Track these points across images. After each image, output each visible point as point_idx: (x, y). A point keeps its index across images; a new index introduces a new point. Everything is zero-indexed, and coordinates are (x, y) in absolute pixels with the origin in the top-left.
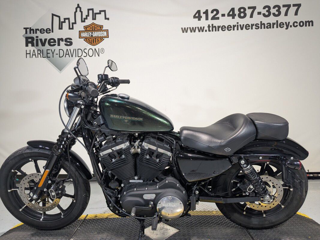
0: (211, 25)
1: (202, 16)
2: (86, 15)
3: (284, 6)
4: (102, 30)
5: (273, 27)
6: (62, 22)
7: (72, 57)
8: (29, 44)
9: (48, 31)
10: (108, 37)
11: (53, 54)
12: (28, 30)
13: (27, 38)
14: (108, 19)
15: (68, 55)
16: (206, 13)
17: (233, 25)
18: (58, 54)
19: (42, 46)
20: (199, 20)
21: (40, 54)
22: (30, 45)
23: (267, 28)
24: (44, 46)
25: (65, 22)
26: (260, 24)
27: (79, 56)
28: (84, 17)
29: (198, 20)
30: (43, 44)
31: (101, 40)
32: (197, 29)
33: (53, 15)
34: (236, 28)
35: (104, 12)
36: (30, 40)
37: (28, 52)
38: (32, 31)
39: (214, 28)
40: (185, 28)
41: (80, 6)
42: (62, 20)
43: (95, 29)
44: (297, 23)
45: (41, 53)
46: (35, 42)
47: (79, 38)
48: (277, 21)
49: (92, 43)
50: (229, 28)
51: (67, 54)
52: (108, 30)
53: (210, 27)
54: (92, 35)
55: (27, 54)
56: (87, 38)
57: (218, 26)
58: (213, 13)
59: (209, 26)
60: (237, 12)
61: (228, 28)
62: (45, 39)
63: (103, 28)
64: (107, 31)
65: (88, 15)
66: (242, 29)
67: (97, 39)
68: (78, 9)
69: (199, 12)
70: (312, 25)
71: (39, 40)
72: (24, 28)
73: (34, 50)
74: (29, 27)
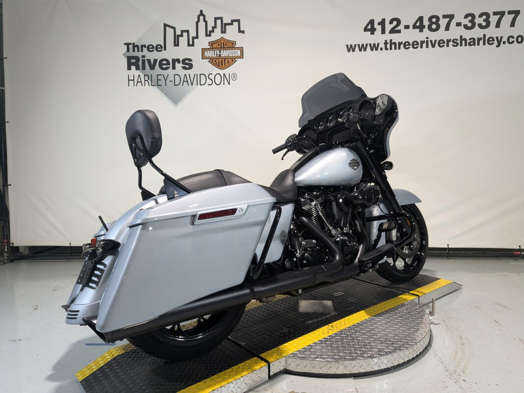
0: (389, 41)
1: (376, 28)
2: (213, 27)
3: (495, 13)
4: (234, 47)
5: (478, 44)
6: (179, 36)
7: (192, 85)
9: (159, 48)
10: (243, 58)
11: (166, 81)
12: (130, 46)
13: (129, 59)
14: (243, 32)
15: (186, 83)
16: (382, 23)
17: (421, 41)
18: (172, 81)
19: (151, 69)
20: (372, 33)
21: (147, 81)
22: (133, 68)
23: (470, 45)
24: (154, 69)
25: (182, 35)
26: (459, 39)
27: (201, 84)
28: (210, 29)
30: (152, 67)
31: (233, 61)
32: (368, 46)
33: (165, 25)
34: (424, 45)
35: (237, 23)
36: (133, 61)
37: (131, 78)
38: (136, 48)
39: (393, 46)
40: (351, 45)
41: (204, 13)
42: (178, 33)
43: (225, 47)
44: (513, 37)
45: (149, 79)
46: (140, 63)
47: (202, 59)
48: (484, 36)
49: (220, 65)
50: (415, 45)
51: (186, 80)
52: (243, 48)
53: (388, 43)
54: (220, 55)
55: (129, 80)
56: (213, 59)
57: (399, 43)
58: (392, 24)
59: (386, 43)
60: (426, 23)
61: (413, 45)
62: (154, 60)
63: (236, 44)
64: (241, 49)
65: (215, 27)
66: (433, 46)
67: (226, 60)
68: (201, 18)
69: (372, 22)
71: (146, 61)
72: (125, 44)
73: (139, 75)
74: (132, 42)
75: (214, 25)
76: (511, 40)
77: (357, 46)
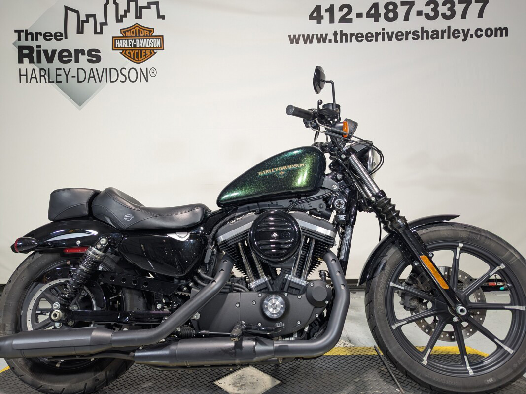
0: (338, 32)
1: (323, 16)
2: (125, 10)
4: (152, 36)
5: (442, 38)
6: (83, 22)
7: (100, 81)
8: (24, 59)
9: (58, 36)
10: (163, 49)
11: (67, 76)
13: (21, 49)
14: (163, 17)
15: (93, 79)
16: (331, 10)
17: (376, 33)
18: (75, 77)
19: (48, 62)
21: (44, 76)
22: (26, 60)
23: (433, 38)
24: (52, 62)
25: (87, 21)
26: (420, 31)
27: (112, 80)
28: (121, 12)
29: (318, 23)
30: (50, 60)
31: (151, 53)
32: (315, 38)
33: (67, 9)
34: (380, 37)
35: (155, 6)
36: (26, 52)
37: (23, 73)
38: (29, 37)
39: (344, 37)
40: (294, 36)
42: (83, 18)
43: (141, 35)
44: (481, 30)
45: (45, 74)
46: (35, 55)
47: (113, 49)
48: (449, 27)
49: (135, 58)
50: (369, 37)
51: (92, 76)
52: (162, 36)
53: (337, 34)
54: (136, 45)
55: (21, 75)
56: (126, 50)
57: (350, 34)
58: (342, 11)
59: (335, 34)
60: (382, 11)
61: (367, 37)
62: (53, 50)
63: (154, 32)
64: (161, 38)
65: (128, 11)
66: (390, 39)
67: (143, 51)
69: (318, 8)
70: (507, 35)
71: (42, 52)
72: (16, 31)
73: (33, 70)
74: (24, 29)
75: (126, 9)
76: (479, 33)
77: (301, 38)
